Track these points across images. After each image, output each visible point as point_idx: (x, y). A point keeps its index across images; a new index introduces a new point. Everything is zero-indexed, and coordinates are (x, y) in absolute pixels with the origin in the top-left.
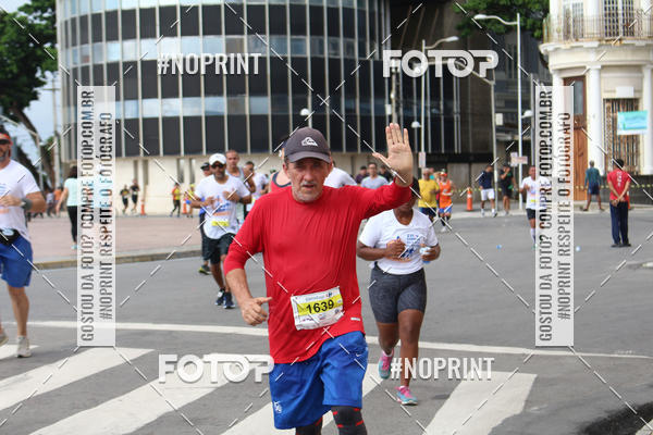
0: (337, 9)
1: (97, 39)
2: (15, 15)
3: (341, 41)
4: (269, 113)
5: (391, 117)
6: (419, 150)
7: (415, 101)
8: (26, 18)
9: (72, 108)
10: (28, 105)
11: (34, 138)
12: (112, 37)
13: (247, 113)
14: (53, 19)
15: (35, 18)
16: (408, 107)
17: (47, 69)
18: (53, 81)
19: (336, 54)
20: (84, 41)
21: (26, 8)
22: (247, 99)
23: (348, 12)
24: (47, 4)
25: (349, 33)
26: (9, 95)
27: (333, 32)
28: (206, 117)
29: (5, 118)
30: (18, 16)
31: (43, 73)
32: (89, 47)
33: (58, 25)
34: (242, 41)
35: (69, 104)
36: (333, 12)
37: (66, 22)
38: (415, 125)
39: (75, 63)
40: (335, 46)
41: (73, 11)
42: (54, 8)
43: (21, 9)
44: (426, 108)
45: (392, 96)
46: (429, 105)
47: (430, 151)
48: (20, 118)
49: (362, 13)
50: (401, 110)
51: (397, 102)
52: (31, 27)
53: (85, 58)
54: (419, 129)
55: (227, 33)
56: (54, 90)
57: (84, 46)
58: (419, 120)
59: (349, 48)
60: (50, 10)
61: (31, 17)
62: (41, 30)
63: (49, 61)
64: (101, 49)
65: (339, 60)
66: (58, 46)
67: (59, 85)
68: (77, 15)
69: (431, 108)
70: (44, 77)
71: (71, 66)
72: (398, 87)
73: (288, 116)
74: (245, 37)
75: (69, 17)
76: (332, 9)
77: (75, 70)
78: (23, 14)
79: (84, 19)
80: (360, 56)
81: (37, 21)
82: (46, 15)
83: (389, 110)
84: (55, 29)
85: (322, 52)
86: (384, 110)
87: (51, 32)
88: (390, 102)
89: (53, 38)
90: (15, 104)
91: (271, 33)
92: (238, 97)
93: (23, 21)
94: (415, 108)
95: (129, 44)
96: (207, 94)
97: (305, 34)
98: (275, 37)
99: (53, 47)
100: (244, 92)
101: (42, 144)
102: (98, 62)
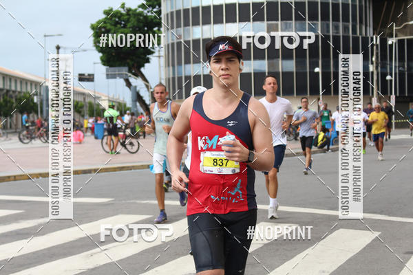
0: (339, 4)
1: (187, 24)
2: (136, 10)
3: (341, 24)
4: (294, 70)
5: (372, 73)
6: (391, 94)
7: (388, 63)
8: (143, 12)
9: (171, 68)
10: (143, 66)
11: (147, 86)
12: (196, 23)
13: (280, 70)
14: (159, 13)
15: (148, 12)
16: (383, 67)
18: (159, 51)
19: (338, 33)
20: (179, 26)
21: (143, 6)
22: (280, 62)
23: (345, 6)
24: (155, 3)
25: (346, 19)
26: (132, 60)
27: (336, 19)
28: (254, 73)
29: (130, 74)
30: (138, 11)
32: (181, 30)
33: (162, 16)
34: (277, 25)
35: (169, 66)
36: (336, 6)
37: (167, 14)
38: (388, 78)
39: (172, 40)
40: (336, 28)
41: (172, 7)
42: (160, 6)
43: (139, 7)
44: (395, 67)
45: (374, 59)
46: (397, 65)
47: (398, 95)
48: (138, 74)
49: (354, 6)
50: (379, 68)
51: (377, 63)
52: (146, 17)
53: (179, 37)
54: (391, 81)
55: (267, 20)
56: (159, 57)
57: (179, 29)
58: (391, 75)
59: (346, 29)
60: (157, 7)
61: (146, 12)
62: (152, 20)
64: (188, 31)
65: (339, 37)
66: (162, 29)
67: (163, 53)
68: (174, 10)
69: (399, 67)
70: (154, 49)
71: (170, 42)
72: (377, 53)
73: (306, 72)
74: (279, 22)
75: (169, 11)
76: (336, 4)
77: (173, 44)
78: (141, 10)
79: (178, 12)
80: (352, 34)
81: (149, 14)
82: (155, 10)
83: (371, 68)
84: (161, 19)
85: (328, 31)
86: (368, 68)
87: (158, 20)
88: (372, 63)
89: (159, 25)
90: (136, 65)
91: (295, 20)
92: (275, 61)
93: (141, 14)
94: (388, 66)
95: (206, 27)
96: (255, 58)
97: (317, 20)
98: (298, 22)
99: (159, 30)
100: (279, 57)
101: (152, 90)
102: (187, 39)
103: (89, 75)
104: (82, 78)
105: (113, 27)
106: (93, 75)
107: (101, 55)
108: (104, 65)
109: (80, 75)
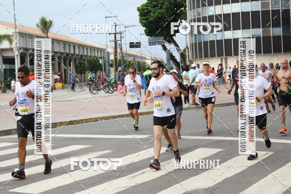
1: (204, 5)
4: (281, 34)
10: (175, 35)
11: (178, 49)
12: (210, 4)
13: (271, 35)
17: (183, 19)
20: (198, 7)
22: (271, 29)
26: (167, 31)
29: (165, 41)
31: (181, 21)
32: (200, 10)
34: (268, 3)
35: (192, 35)
39: (194, 16)
52: (176, 1)
53: (199, 14)
57: (198, 9)
63: (183, 15)
64: (205, 10)
66: (187, 9)
70: (181, 23)
73: (290, 36)
74: (270, 1)
87: (184, 3)
90: (169, 34)
92: (267, 28)
95: (218, 7)
96: (253, 27)
99: (185, 9)
100: (270, 26)
101: (181, 52)
102: (204, 15)
103: (137, 43)
104: (132, 45)
105: (152, 9)
106: (140, 43)
107: (145, 28)
108: (147, 35)
109: (130, 43)
